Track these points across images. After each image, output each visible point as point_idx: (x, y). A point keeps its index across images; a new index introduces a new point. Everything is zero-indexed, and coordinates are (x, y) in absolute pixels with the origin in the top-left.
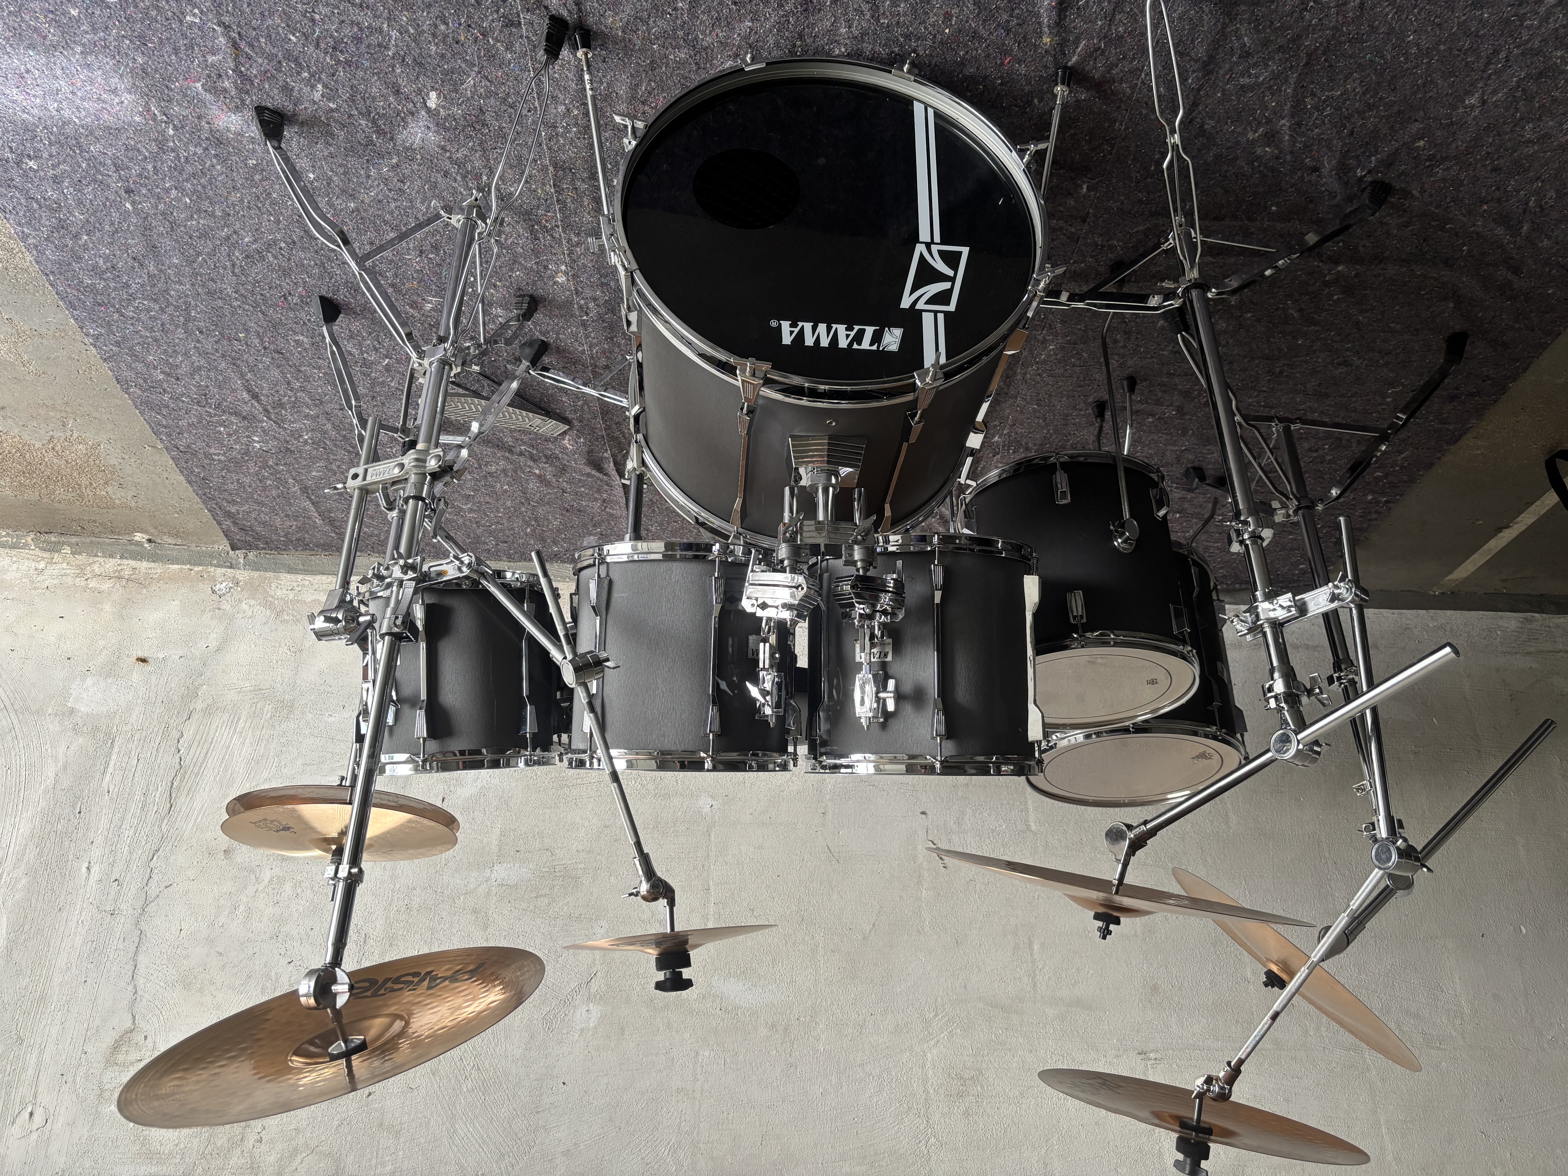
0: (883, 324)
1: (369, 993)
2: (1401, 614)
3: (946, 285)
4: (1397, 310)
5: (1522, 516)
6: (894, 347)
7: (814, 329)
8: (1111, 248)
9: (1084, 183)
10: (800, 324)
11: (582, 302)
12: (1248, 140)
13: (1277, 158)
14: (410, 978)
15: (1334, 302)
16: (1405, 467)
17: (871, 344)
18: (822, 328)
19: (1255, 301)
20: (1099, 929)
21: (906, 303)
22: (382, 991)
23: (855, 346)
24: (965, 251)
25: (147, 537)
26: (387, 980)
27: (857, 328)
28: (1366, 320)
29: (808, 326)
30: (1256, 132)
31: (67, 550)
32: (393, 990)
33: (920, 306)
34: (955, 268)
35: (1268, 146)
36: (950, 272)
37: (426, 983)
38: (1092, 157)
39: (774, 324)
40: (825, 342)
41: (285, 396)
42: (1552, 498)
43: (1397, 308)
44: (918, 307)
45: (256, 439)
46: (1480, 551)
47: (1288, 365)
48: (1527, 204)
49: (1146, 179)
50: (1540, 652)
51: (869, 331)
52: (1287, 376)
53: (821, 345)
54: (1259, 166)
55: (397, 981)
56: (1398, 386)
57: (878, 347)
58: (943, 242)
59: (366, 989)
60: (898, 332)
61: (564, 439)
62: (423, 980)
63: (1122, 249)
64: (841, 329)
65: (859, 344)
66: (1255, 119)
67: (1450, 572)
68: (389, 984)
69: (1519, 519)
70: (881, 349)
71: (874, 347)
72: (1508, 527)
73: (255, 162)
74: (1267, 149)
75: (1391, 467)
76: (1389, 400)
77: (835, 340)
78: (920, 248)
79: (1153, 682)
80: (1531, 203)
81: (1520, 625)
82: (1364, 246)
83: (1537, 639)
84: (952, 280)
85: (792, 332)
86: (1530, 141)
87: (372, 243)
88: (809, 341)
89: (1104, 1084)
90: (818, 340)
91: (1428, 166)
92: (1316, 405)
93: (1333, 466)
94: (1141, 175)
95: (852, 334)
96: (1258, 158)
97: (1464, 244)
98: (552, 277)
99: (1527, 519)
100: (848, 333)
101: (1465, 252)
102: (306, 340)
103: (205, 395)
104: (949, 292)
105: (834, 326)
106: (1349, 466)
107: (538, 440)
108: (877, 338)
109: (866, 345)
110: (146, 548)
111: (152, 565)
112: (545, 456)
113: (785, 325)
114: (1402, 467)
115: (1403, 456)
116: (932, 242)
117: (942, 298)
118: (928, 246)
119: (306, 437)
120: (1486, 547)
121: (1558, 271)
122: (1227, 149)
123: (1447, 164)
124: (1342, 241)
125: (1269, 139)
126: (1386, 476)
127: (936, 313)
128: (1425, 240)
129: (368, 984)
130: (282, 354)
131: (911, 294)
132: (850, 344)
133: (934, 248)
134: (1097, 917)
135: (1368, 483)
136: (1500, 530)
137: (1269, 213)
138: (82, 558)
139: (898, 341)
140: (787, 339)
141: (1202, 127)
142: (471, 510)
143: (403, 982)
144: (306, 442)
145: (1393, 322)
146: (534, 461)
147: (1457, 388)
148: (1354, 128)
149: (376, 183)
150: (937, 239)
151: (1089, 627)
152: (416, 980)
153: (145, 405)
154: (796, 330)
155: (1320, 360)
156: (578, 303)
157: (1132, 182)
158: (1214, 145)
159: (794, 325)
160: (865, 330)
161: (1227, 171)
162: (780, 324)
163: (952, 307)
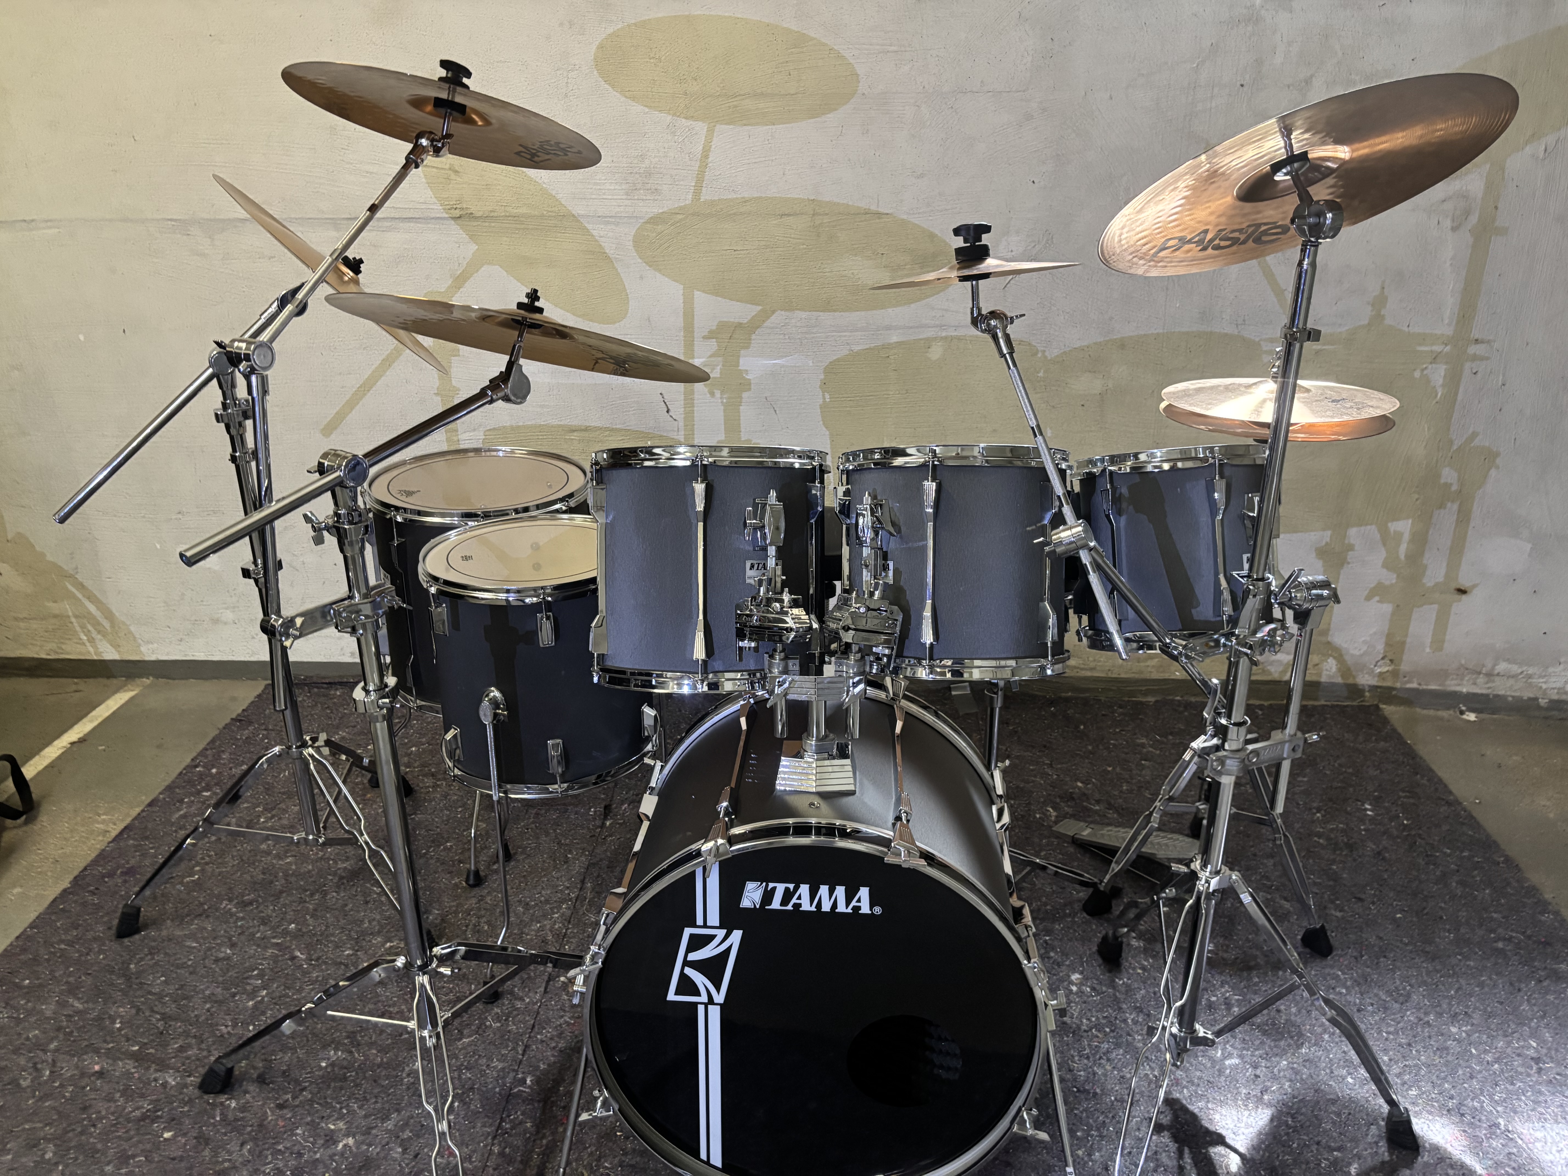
0: (762, 911)
1: (1263, 228)
2: (186, 655)
3: (693, 956)
4: (190, 960)
5: (58, 754)
6: (750, 886)
7: (835, 905)
8: (498, 1018)
9: (530, 1087)
10: (849, 910)
11: (1052, 954)
12: (354, 1137)
13: (323, 1117)
14: (1223, 243)
15: (257, 968)
16: (178, 801)
17: (774, 889)
18: (826, 907)
19: (343, 967)
20: (538, 299)
21: (737, 936)
22: (1250, 230)
23: (791, 886)
24: (671, 996)
25: (1464, 717)
26: (1244, 242)
27: (790, 907)
28: (223, 949)
29: (841, 908)
30: (345, 1146)
31: (1543, 702)
32: (1240, 231)
33: (721, 933)
34: (683, 976)
35: (332, 1130)
36: (688, 971)
37: (1209, 236)
38: (522, 1114)
39: (878, 910)
40: (824, 890)
41: (1346, 855)
42: (29, 771)
43: (190, 963)
44: (724, 932)
45: (1369, 813)
46: (100, 720)
47: (305, 902)
48: (52, 1072)
49: (463, 1093)
50: (43, 619)
51: (776, 904)
52: (307, 891)
53: (827, 887)
54: (341, 1108)
55: (1235, 241)
56: (188, 882)
57: (767, 886)
58: (695, 1005)
59: (1265, 233)
60: (746, 903)
61: (1056, 817)
62: (1211, 241)
63: (486, 1018)
64: (806, 906)
65: (787, 889)
66: (347, 1158)
67: (132, 699)
68: (1242, 237)
69: (60, 752)
70: (764, 884)
71: (771, 885)
72: (73, 744)
73: (1410, 1092)
74: (332, 1127)
75: (193, 802)
76: (197, 868)
77: (813, 893)
78: (719, 998)
79: (466, 558)
80: (48, 1073)
81: (64, 647)
82: (226, 1026)
83: (46, 632)
84: (686, 963)
85: (859, 901)
86: (48, 1140)
87: (1278, 1011)
88: (840, 891)
89: (534, 155)
90: (831, 892)
91: (159, 1111)
92: (274, 861)
93: (254, 801)
94: (468, 1096)
95: (794, 900)
96: (341, 1117)
97: (120, 1029)
98: (1086, 978)
99: (52, 752)
100: (798, 901)
101: (118, 1021)
102: (1333, 912)
103: (1427, 856)
104: (690, 949)
105: (813, 909)
106: (240, 801)
107: (1083, 814)
108: (768, 896)
109: (780, 888)
110: (1464, 706)
111: (1458, 689)
112: (1073, 799)
113: (865, 909)
114: (181, 801)
115: (182, 812)
116: (706, 1005)
117: (697, 942)
118: (711, 1001)
119: (1318, 815)
120: (95, 723)
121: (19, 1003)
122: (377, 1126)
123: (138, 1113)
124: (250, 1031)
125: (332, 1138)
126: (199, 792)
127: (705, 926)
128: (162, 1033)
129: (1264, 238)
130: (1355, 898)
131: (731, 945)
132: (796, 888)
133: (704, 998)
134: (540, 310)
135: (216, 784)
136: (82, 741)
137: (328, 1059)
138: (1527, 694)
139: (746, 893)
140: (864, 893)
141: (405, 1150)
142: (1143, 746)
143: (1228, 239)
144: (1319, 811)
145: (194, 947)
146: (1084, 794)
147: (125, 881)
148: (240, 1151)
149: (1282, 1074)
150: (701, 1009)
151: (535, 608)
152: (1216, 242)
153: (1488, 845)
154: (854, 903)
155: (271, 908)
156: (1057, 953)
157: (478, 1089)
158: (390, 1130)
159: (857, 909)
160: (781, 905)
161: (376, 1102)
162: (871, 910)
163: (688, 932)
